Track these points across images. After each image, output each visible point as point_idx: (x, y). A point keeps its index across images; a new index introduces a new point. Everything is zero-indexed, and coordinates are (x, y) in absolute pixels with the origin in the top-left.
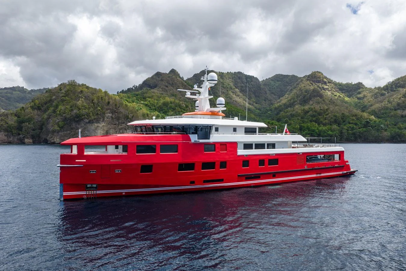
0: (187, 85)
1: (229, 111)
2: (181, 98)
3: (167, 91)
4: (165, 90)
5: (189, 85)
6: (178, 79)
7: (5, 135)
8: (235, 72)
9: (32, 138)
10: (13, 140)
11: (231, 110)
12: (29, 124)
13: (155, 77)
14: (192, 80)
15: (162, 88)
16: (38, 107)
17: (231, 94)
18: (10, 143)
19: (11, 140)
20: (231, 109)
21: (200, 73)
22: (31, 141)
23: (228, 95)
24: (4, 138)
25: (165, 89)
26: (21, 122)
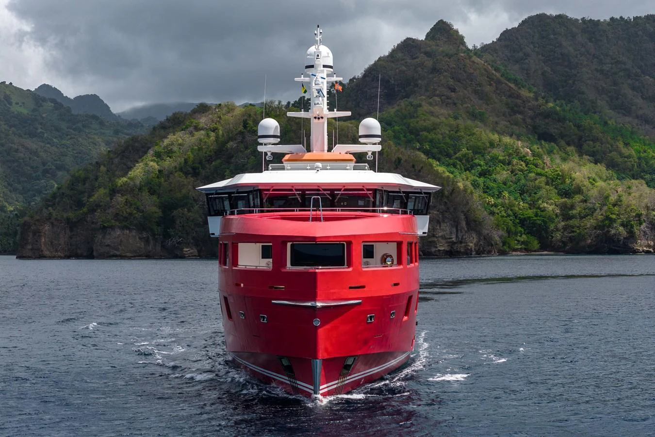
0: (502, 79)
1: (639, 158)
2: (496, 123)
3: (455, 104)
4: (449, 101)
5: (509, 80)
6: (474, 62)
7: (140, 238)
8: (636, 18)
9: (197, 245)
10: (154, 251)
11: (645, 154)
12: (189, 211)
13: (400, 55)
14: (496, 51)
15: (440, 96)
16: (194, 169)
17: (630, 93)
18: (148, 256)
19: (151, 249)
20: (645, 152)
21: (520, 25)
22: (194, 251)
23: (617, 99)
24: (138, 245)
25: (448, 98)
26: (168, 208)
